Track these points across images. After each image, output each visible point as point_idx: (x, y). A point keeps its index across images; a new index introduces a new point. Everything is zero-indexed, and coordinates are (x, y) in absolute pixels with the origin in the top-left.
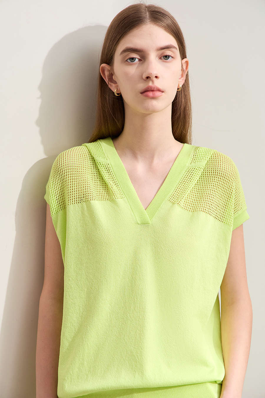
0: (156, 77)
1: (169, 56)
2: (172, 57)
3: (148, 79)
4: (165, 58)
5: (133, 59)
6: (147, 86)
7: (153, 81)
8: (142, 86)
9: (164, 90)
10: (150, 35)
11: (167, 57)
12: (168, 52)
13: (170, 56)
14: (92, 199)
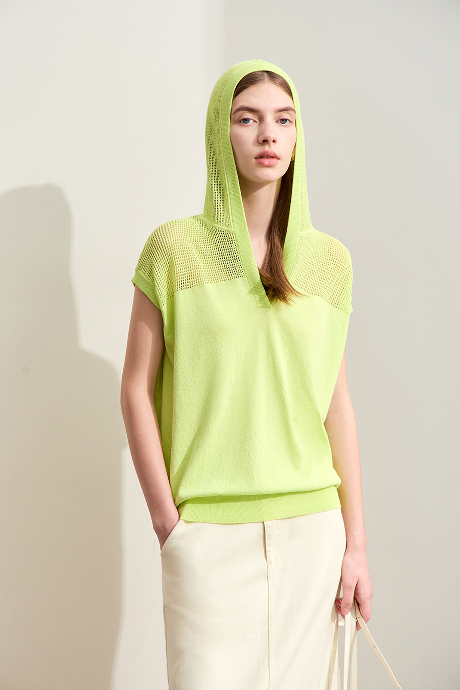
0: (274, 141)
1: (286, 120)
2: (290, 121)
3: (265, 143)
4: (282, 122)
5: (246, 120)
6: (262, 151)
7: (269, 145)
8: (257, 150)
9: (280, 157)
10: (269, 94)
11: (283, 121)
12: (285, 115)
13: (288, 120)
14: (204, 282)
